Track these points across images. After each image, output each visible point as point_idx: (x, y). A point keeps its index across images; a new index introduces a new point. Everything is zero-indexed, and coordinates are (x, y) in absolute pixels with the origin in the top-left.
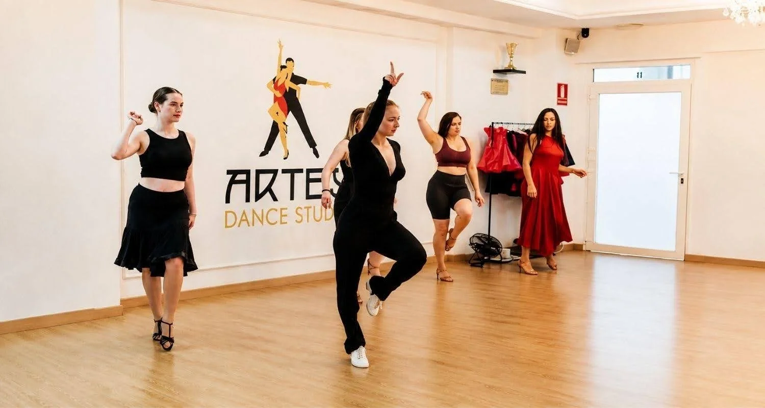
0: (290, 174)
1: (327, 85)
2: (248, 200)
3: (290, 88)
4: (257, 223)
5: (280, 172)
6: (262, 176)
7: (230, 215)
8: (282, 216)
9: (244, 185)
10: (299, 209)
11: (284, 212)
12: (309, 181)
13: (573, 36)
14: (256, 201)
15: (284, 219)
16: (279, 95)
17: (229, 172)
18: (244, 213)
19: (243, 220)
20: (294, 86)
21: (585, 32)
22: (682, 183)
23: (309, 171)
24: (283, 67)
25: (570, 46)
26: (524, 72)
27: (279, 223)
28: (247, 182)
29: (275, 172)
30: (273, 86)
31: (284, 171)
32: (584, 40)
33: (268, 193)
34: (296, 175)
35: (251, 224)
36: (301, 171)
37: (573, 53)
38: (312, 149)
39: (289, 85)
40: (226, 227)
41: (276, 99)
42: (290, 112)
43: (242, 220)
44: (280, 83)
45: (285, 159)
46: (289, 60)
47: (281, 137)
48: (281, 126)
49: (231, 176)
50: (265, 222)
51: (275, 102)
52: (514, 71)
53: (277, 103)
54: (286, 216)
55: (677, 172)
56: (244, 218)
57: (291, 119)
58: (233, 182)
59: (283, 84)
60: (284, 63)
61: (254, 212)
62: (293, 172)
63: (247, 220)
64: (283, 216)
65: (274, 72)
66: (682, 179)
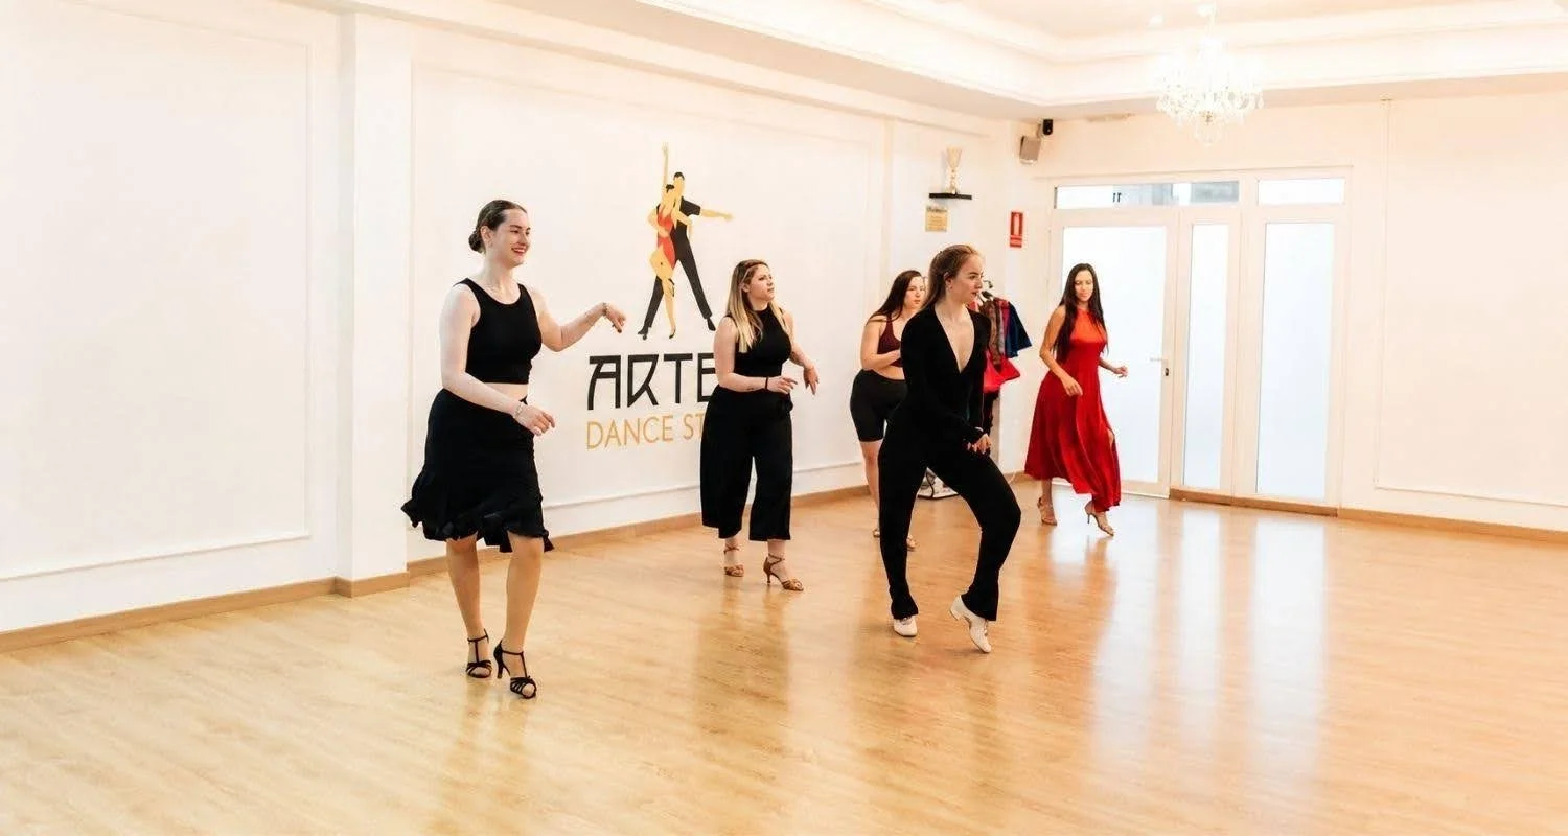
0: (675, 362)
1: (728, 217)
2: (618, 405)
3: (678, 222)
4: (631, 440)
5: (661, 358)
6: (636, 365)
7: (594, 428)
8: (664, 428)
9: (613, 381)
10: (689, 418)
11: (668, 423)
12: (702, 371)
13: (1031, 132)
14: (629, 405)
15: (668, 434)
16: (665, 234)
17: (593, 360)
18: (613, 424)
19: (613, 437)
20: (684, 219)
21: (1048, 127)
22: (1167, 374)
23: (702, 357)
24: (670, 187)
25: (1027, 149)
26: (969, 197)
27: (661, 438)
28: (616, 375)
29: (654, 358)
30: (655, 217)
31: (668, 358)
32: (1046, 139)
33: (645, 393)
34: (683, 363)
35: (622, 442)
36: (689, 357)
37: (1031, 161)
38: (706, 320)
39: (678, 216)
40: (589, 447)
41: (660, 239)
42: (679, 262)
43: (610, 436)
44: (665, 214)
45: (671, 337)
46: (678, 175)
47: (667, 301)
48: (666, 285)
49: (595, 365)
50: (642, 440)
51: (658, 245)
52: (956, 196)
53: (661, 247)
54: (670, 428)
55: (1161, 357)
56: (613, 433)
57: (679, 273)
58: (598, 375)
59: (669, 216)
60: (671, 181)
61: (627, 424)
62: (678, 358)
63: (616, 436)
64: (667, 429)
65: (657, 195)
66: (1167, 369)
